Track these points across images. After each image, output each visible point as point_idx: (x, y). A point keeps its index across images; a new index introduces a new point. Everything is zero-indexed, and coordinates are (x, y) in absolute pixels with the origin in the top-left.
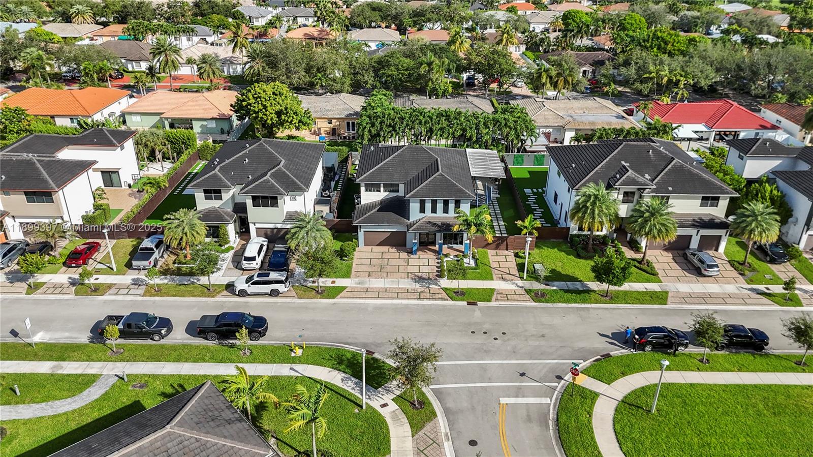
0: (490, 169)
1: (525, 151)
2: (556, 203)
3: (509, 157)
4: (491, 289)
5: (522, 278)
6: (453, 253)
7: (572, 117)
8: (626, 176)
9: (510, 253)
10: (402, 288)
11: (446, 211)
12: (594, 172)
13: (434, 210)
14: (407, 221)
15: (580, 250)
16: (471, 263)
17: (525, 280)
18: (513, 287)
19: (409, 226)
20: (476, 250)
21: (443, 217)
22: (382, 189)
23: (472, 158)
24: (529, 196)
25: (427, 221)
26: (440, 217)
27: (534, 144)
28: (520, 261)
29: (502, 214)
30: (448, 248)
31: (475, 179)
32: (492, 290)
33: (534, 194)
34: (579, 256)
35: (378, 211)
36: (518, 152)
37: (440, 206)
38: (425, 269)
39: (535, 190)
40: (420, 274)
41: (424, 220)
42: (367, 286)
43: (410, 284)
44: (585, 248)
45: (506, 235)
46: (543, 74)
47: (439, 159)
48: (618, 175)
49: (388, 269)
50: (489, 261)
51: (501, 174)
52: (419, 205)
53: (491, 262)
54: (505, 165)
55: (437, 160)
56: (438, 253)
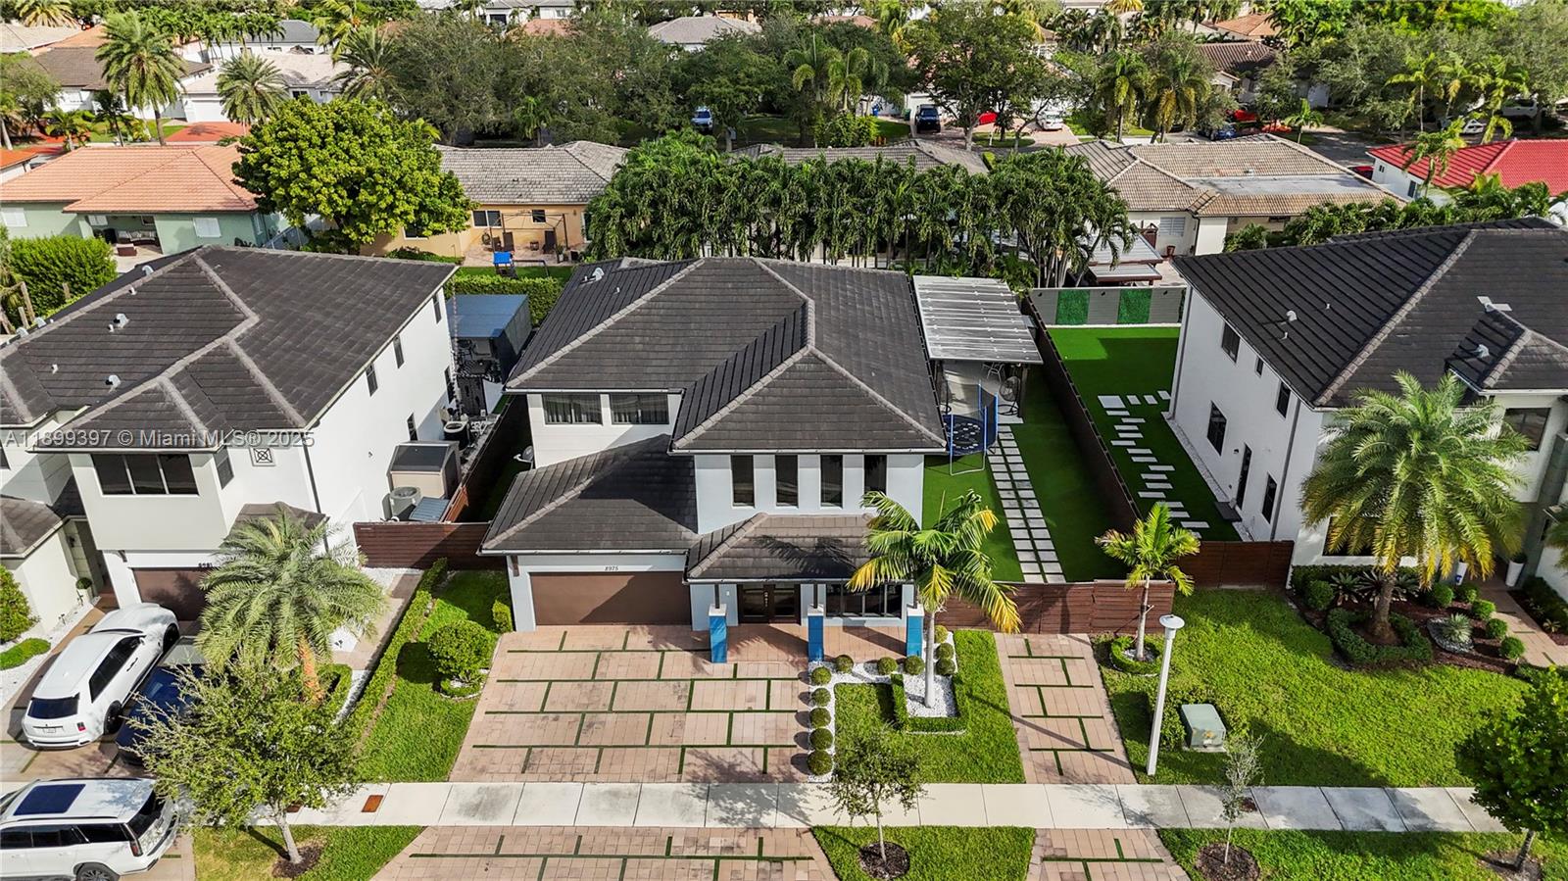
0: (988, 334)
1: (1090, 279)
2: (1218, 446)
3: (1046, 300)
4: (1015, 831)
5: (1139, 769)
6: (864, 653)
7: (1214, 185)
8: (1516, 349)
9: (1078, 645)
10: (645, 833)
11: (832, 495)
12: (1382, 336)
13: (787, 494)
14: (687, 533)
15: (1345, 632)
16: (931, 701)
17: (1154, 780)
18: (1107, 819)
19: (695, 555)
20: (949, 639)
21: (824, 519)
22: (606, 412)
23: (931, 304)
24: (1118, 420)
25: (760, 533)
26: (812, 519)
27: (1122, 257)
28: (1122, 683)
29: (1035, 483)
30: (846, 629)
31: (941, 370)
32: (1022, 837)
33: (1134, 411)
34: (1342, 657)
35: (584, 495)
36: (1070, 282)
37: (810, 477)
38: (750, 729)
39: (1133, 400)
40: (728, 756)
41: (750, 530)
42: (503, 821)
43: (685, 809)
44: (1363, 623)
45: (1062, 580)
46: (1118, 81)
47: (811, 304)
48: (1484, 351)
49: (610, 728)
50: (1001, 687)
51: (1025, 351)
52: (728, 474)
53: (1009, 688)
54: (1036, 322)
55: (804, 306)
56: (806, 649)
